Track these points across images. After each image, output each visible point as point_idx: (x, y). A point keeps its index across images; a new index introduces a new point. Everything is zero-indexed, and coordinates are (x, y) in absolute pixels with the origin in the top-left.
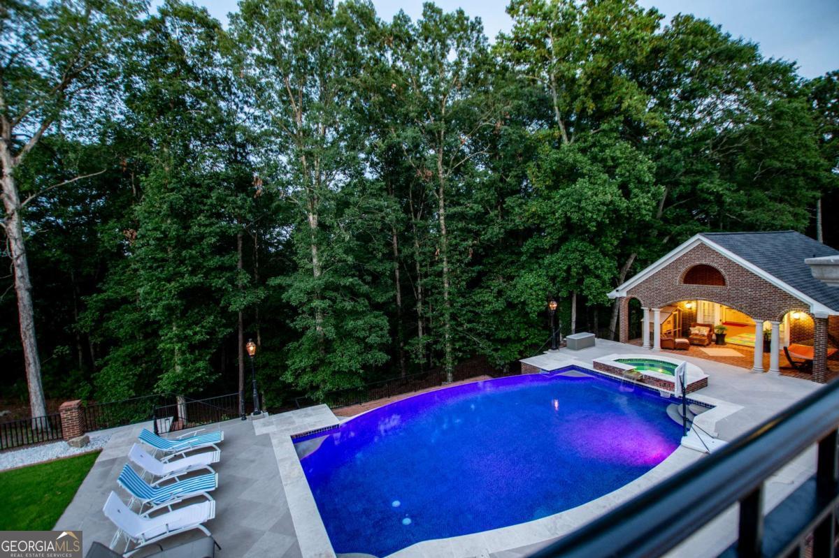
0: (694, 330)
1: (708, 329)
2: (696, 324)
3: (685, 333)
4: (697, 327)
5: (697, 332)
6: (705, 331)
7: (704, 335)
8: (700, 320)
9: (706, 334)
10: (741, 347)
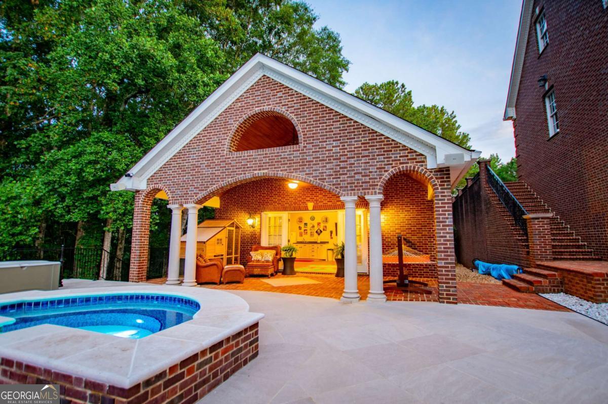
0: (256, 256)
1: (274, 252)
2: (259, 247)
3: (244, 259)
4: (260, 251)
5: (259, 258)
6: (269, 256)
7: (267, 261)
8: (264, 243)
9: (271, 259)
10: (314, 275)
